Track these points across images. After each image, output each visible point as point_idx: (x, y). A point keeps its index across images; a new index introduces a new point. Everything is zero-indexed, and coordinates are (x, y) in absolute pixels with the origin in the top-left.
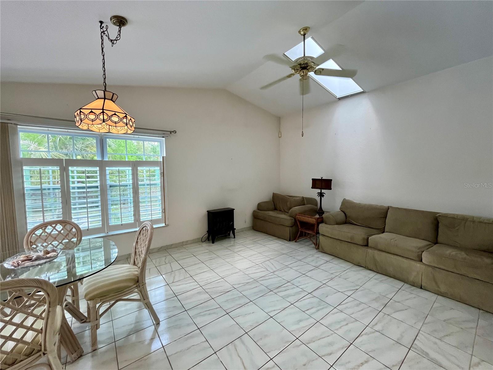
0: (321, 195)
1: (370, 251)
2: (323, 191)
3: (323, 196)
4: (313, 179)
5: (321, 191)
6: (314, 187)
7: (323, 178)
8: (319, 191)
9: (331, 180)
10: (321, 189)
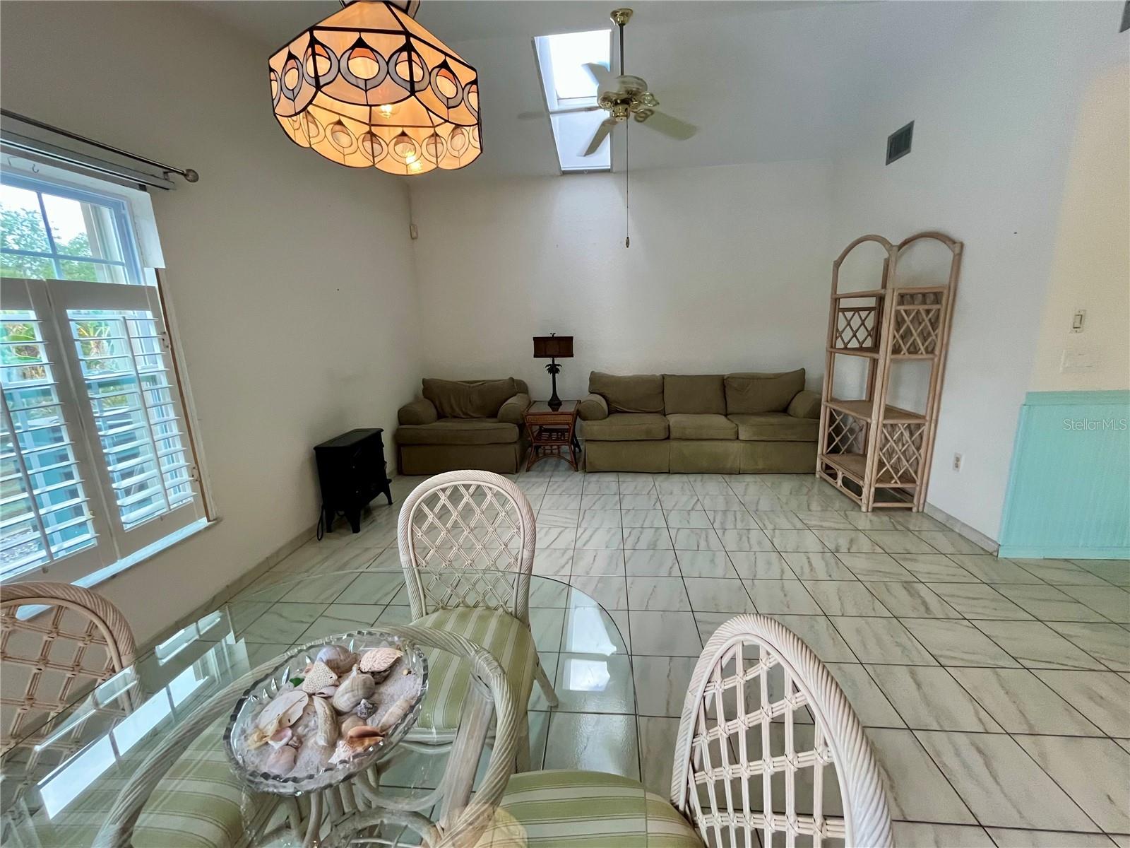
0: (553, 369)
1: (674, 444)
2: (557, 361)
3: (557, 371)
4: (535, 339)
5: (553, 361)
6: (539, 353)
7: (555, 336)
8: (549, 361)
9: (572, 338)
10: (553, 357)
